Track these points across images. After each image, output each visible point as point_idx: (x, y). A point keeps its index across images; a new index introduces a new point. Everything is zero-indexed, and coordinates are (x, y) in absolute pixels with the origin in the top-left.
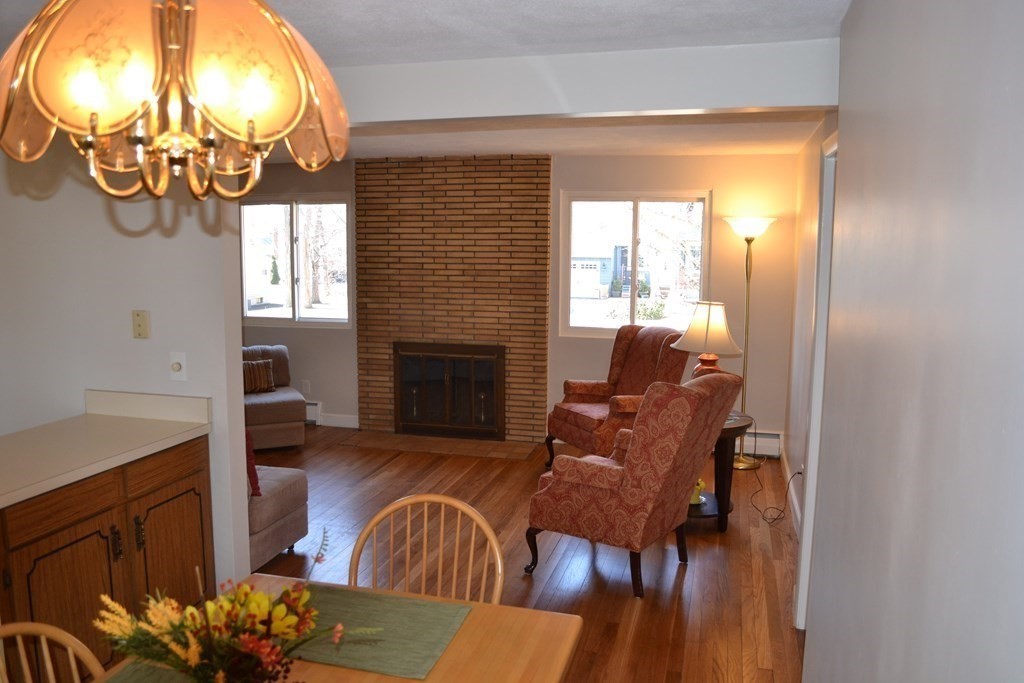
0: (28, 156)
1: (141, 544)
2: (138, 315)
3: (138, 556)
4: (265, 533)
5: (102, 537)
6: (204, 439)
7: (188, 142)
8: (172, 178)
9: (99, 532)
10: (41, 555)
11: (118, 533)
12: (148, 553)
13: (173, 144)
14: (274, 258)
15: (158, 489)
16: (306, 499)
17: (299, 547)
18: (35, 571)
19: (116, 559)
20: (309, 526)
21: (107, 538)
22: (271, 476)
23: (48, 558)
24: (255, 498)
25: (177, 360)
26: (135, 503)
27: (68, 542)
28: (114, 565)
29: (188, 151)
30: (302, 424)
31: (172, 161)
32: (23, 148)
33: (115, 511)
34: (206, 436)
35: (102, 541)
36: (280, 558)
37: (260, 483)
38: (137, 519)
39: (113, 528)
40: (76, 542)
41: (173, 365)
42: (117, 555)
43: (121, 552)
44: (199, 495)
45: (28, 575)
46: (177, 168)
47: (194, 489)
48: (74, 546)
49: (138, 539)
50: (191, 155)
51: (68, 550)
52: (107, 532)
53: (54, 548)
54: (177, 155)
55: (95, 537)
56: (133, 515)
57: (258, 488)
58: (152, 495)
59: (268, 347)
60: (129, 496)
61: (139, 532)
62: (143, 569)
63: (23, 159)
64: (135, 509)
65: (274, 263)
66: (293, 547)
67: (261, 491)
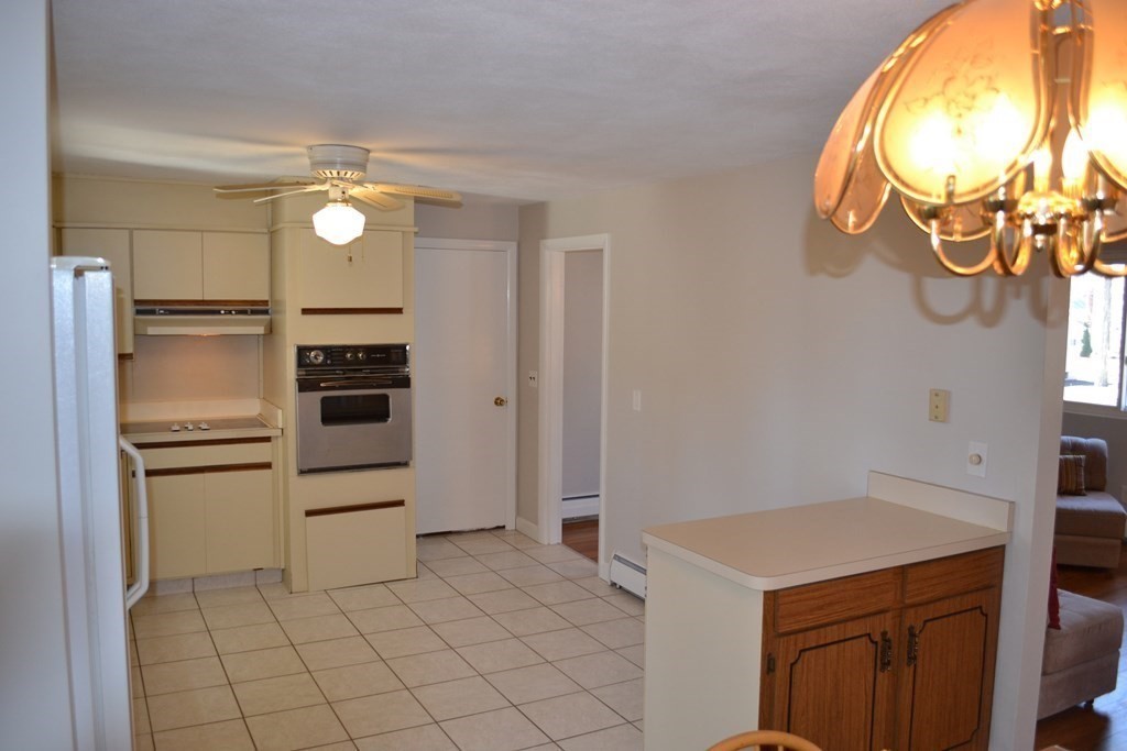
0: (858, 226)
1: (912, 659)
2: (937, 395)
3: (907, 672)
4: (1058, 677)
5: (872, 641)
6: (999, 552)
7: (1059, 203)
8: (1035, 250)
9: (869, 635)
10: (807, 647)
11: (889, 641)
12: (919, 670)
13: (1039, 208)
14: (1086, 325)
15: (939, 600)
16: (1119, 645)
17: (1102, 704)
18: (800, 662)
19: (883, 669)
20: (1119, 679)
21: (876, 643)
22: (1076, 606)
23: (814, 651)
24: (1053, 631)
25: (977, 452)
26: (912, 611)
27: (836, 639)
28: (880, 676)
29: (1059, 216)
30: (1118, 542)
31: (1037, 229)
32: (852, 219)
33: (889, 615)
34: (1003, 547)
35: (870, 644)
36: (1074, 710)
37: (1062, 613)
38: (911, 629)
39: (884, 634)
40: (845, 640)
41: (971, 457)
42: (885, 665)
43: (889, 663)
44: (986, 615)
45: (792, 665)
46: (1040, 238)
47: (980, 607)
48: (842, 644)
49: (909, 653)
50: (1063, 221)
51: (834, 647)
52: (877, 638)
53: (822, 643)
54: (1042, 221)
55: (864, 638)
56: (907, 624)
57: (1058, 620)
58: (932, 605)
59: (1082, 440)
60: (907, 601)
61: (911, 645)
62: (911, 686)
63: (850, 230)
64: (911, 618)
65: (1087, 333)
66: (1092, 701)
67: (1062, 623)
